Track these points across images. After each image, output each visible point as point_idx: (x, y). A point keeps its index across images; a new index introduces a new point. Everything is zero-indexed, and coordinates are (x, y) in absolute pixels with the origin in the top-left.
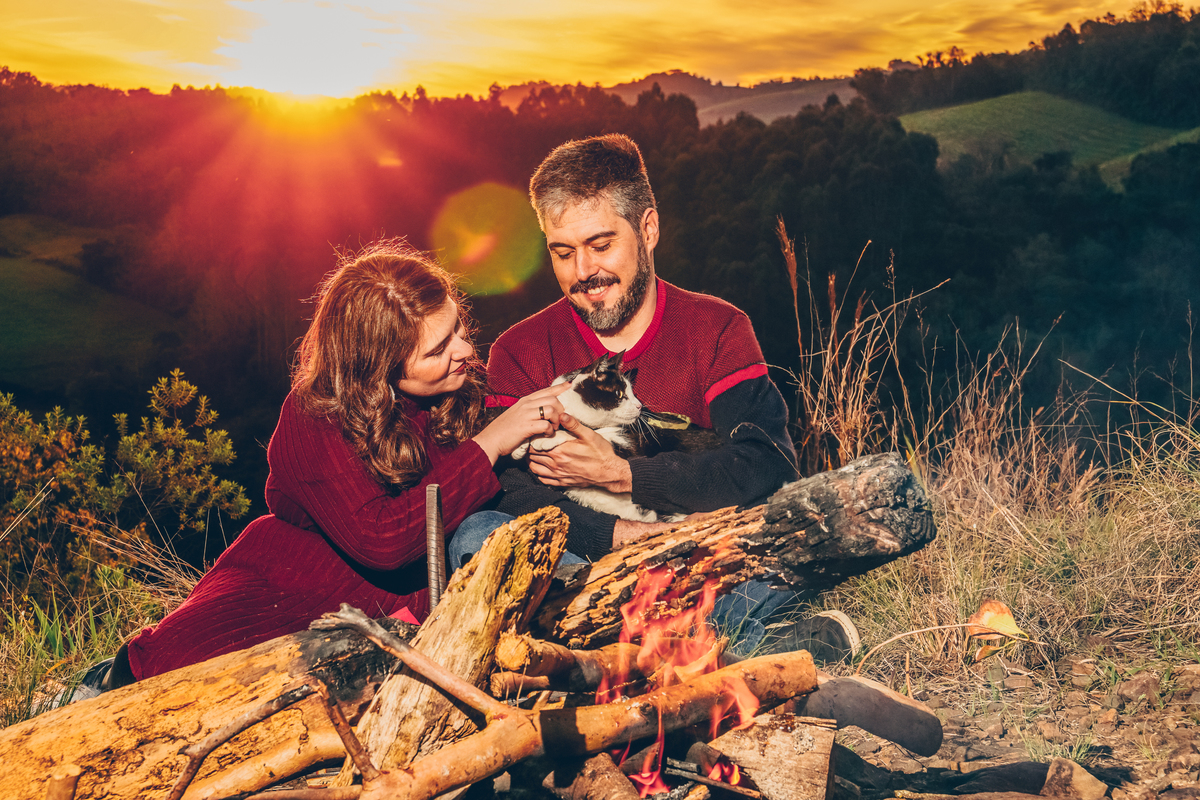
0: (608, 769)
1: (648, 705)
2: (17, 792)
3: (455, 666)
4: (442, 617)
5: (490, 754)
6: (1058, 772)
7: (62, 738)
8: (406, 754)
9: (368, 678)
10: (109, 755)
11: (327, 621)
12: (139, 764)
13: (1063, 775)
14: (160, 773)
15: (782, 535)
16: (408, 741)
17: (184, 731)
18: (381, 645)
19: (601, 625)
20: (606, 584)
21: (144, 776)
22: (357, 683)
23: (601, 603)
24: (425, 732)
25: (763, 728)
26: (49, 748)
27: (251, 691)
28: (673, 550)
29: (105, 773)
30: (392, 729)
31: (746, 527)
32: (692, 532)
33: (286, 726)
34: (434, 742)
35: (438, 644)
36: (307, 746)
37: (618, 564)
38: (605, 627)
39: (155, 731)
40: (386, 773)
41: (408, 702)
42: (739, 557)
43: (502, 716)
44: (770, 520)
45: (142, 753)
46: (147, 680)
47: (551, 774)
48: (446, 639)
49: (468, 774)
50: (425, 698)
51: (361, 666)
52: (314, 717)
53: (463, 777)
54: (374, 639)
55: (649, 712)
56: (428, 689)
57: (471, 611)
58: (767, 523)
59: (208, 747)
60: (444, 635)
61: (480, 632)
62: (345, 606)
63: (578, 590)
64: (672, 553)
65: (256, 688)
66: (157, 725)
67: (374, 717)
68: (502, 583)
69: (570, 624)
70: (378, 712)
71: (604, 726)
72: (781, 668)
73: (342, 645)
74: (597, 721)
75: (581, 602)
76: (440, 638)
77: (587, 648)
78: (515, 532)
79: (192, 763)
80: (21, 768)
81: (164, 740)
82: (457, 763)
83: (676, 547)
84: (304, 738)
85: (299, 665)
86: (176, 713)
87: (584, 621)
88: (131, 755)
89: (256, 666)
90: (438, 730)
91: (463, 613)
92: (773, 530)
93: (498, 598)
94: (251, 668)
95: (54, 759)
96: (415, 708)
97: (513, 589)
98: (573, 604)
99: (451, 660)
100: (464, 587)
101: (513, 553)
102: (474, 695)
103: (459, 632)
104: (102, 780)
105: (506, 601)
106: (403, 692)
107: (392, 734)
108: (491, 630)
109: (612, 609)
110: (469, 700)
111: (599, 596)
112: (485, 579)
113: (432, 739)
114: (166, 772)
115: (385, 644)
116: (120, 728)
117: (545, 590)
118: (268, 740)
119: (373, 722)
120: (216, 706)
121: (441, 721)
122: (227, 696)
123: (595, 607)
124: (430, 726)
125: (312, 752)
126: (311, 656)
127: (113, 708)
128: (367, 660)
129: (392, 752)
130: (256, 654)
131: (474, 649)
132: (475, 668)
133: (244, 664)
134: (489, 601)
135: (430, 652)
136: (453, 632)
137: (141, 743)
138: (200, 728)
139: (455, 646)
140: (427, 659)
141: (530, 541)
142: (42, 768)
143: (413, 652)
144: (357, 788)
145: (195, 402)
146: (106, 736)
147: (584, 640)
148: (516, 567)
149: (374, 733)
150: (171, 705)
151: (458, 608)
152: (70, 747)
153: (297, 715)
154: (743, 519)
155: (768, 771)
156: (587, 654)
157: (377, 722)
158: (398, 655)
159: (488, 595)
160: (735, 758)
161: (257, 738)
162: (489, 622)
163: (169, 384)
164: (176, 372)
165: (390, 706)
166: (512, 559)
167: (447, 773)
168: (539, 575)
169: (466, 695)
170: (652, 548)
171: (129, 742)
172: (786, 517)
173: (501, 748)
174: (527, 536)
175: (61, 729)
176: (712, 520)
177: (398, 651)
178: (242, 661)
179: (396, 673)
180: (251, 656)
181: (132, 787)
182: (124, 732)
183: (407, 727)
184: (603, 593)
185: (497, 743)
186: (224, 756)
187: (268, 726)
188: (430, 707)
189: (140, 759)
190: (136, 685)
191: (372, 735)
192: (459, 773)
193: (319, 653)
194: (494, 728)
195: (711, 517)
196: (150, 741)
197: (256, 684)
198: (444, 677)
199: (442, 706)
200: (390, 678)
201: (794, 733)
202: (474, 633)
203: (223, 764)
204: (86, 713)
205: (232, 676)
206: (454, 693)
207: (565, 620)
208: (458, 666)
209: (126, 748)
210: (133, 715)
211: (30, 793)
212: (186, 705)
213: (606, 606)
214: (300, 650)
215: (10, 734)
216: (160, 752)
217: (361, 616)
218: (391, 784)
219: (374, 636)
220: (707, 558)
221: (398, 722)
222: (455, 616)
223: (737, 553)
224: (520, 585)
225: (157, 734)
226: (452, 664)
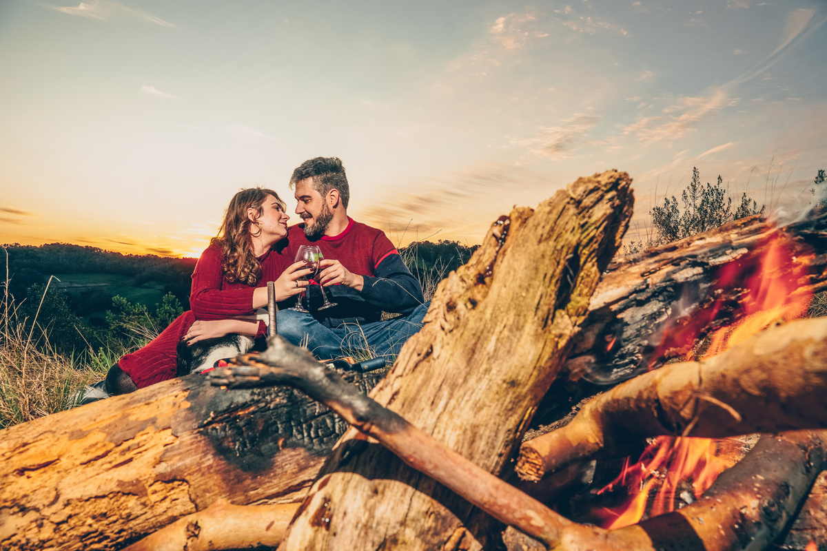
3: (476, 444)
9: (281, 442)
17: (38, 500)
22: (265, 447)
27: (123, 453)
35: (442, 404)
39: (4, 497)
48: (457, 394)
51: (271, 424)
52: (205, 490)
57: (507, 343)
60: (454, 386)
65: (129, 448)
67: (320, 536)
70: (328, 526)
73: (244, 397)
76: (445, 393)
81: (12, 511)
84: (193, 525)
85: (187, 419)
86: (32, 474)
89: (132, 418)
91: (490, 346)
94: (125, 421)
96: (403, 523)
99: (469, 434)
103: (484, 384)
105: (566, 325)
120: (80, 469)
122: (94, 456)
126: (201, 409)
130: (134, 402)
131: (510, 411)
133: (119, 414)
134: (545, 325)
135: (425, 418)
136: (472, 381)
138: (57, 497)
139: (478, 408)
150: (28, 463)
153: (182, 487)
161: (129, 515)
162: (542, 363)
165: (351, 517)
178: (117, 410)
187: (143, 500)
193: (213, 404)
197: (130, 443)
202: (513, 384)
203: (86, 544)
205: (102, 430)
212: (46, 464)
214: (187, 399)
222: (473, 351)
225: (5, 501)
226: (473, 442)
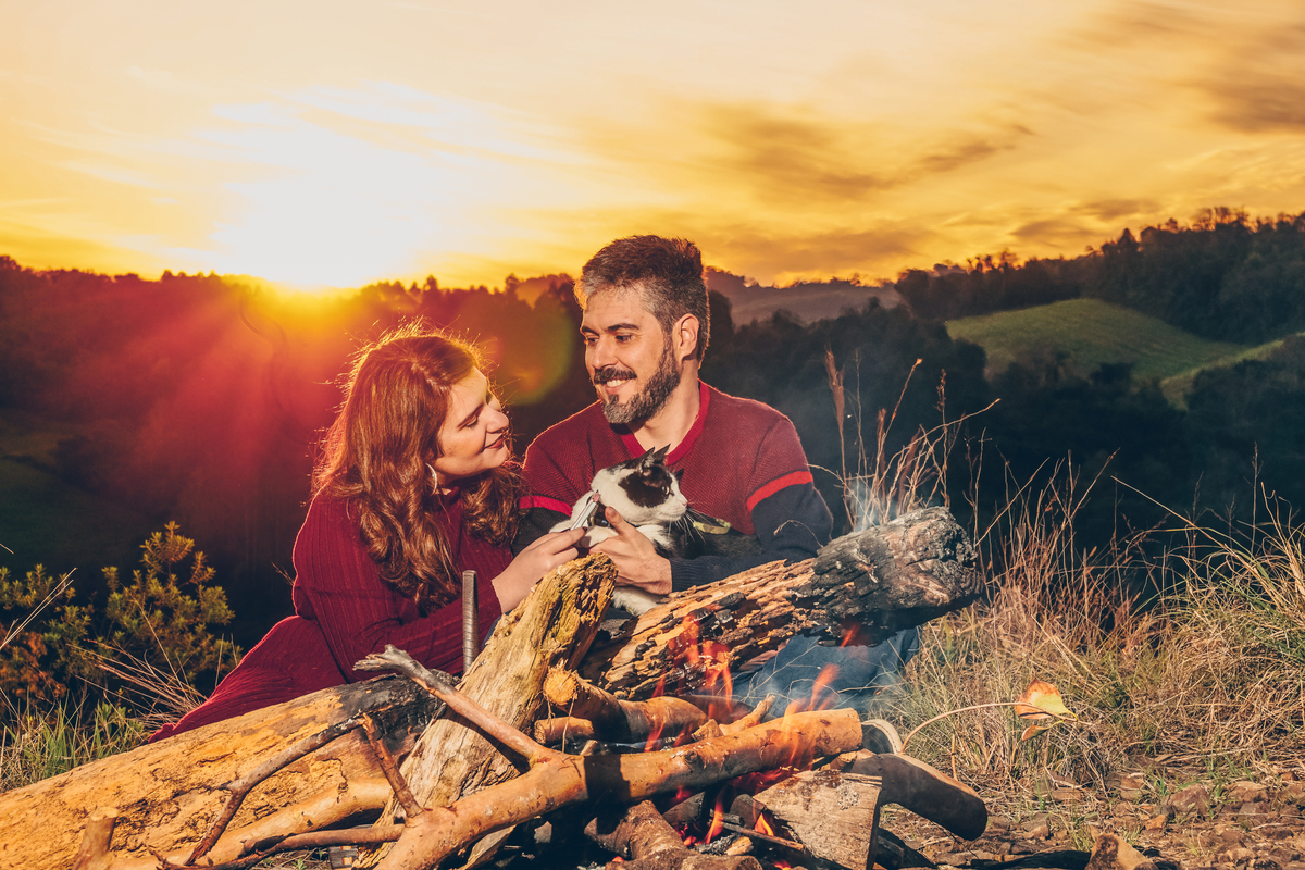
0: (651, 815)
1: (693, 753)
2: (49, 843)
3: (499, 710)
4: (487, 661)
5: (533, 796)
6: (1103, 848)
7: (96, 789)
8: (448, 798)
9: (409, 729)
10: (144, 805)
11: (372, 662)
12: (174, 815)
13: (1108, 850)
14: (195, 824)
15: (832, 586)
16: (451, 785)
17: (221, 782)
18: (426, 688)
19: (646, 677)
20: (652, 636)
21: (179, 827)
22: (398, 733)
23: (647, 655)
24: (467, 776)
25: (808, 783)
26: (83, 799)
28: (721, 602)
29: (139, 824)
30: (434, 772)
31: (795, 579)
32: (740, 584)
33: (325, 777)
34: (476, 787)
35: (483, 688)
36: (346, 795)
37: (665, 615)
38: (650, 680)
39: (191, 782)
40: (429, 810)
41: (451, 746)
42: (787, 610)
43: (546, 760)
44: (820, 571)
45: (177, 804)
46: (183, 734)
47: (594, 821)
48: (490, 682)
49: (511, 814)
50: (468, 743)
51: (402, 717)
52: (353, 768)
53: (506, 817)
54: (418, 681)
55: (695, 761)
56: (472, 733)
57: (517, 656)
58: (816, 574)
59: (251, 782)
60: (489, 679)
61: (526, 676)
62: (390, 648)
63: (624, 640)
64: (720, 604)
65: (295, 739)
66: (194, 776)
67: (416, 762)
68: (549, 628)
69: (615, 676)
70: (421, 756)
71: (648, 773)
72: (827, 723)
73: (383, 696)
74: (642, 768)
75: (627, 653)
76: (485, 682)
77: (632, 700)
78: (564, 576)
79: (234, 798)
80: (53, 819)
81: (200, 791)
82: (500, 803)
83: (724, 599)
84: (343, 787)
85: (339, 715)
86: (213, 765)
87: (629, 673)
88: (166, 806)
89: (295, 717)
90: (481, 774)
91: (508, 657)
92: (822, 582)
93: (545, 643)
94: (290, 720)
95: (88, 810)
96: (458, 751)
97: (559, 635)
98: (618, 655)
99: (496, 704)
100: (509, 633)
101: (561, 597)
102: (518, 738)
103: (505, 676)
104: (136, 831)
105: (553, 646)
106: (447, 736)
107: (435, 777)
108: (536, 675)
109: (658, 661)
110: (513, 744)
111: (646, 648)
112: (532, 623)
113: (474, 784)
114: (201, 824)
115: (429, 686)
116: (156, 779)
117: (591, 638)
118: (306, 791)
119: (415, 767)
120: (254, 757)
121: (484, 766)
122: (265, 747)
123: (641, 659)
124: (472, 771)
125: (350, 801)
126: (351, 706)
127: (149, 759)
128: (408, 711)
129: (434, 796)
130: (296, 706)
131: (519, 693)
132: (519, 713)
133: (284, 715)
134: (536, 646)
135: (475, 696)
136: (498, 676)
137: (177, 794)
139: (500, 690)
140: (470, 701)
141: (579, 585)
142: (76, 818)
143: (457, 694)
144: (399, 827)
145: (190, 559)
146: (142, 787)
147: (629, 693)
148: (564, 612)
149: (415, 777)
150: (208, 756)
151: (504, 652)
152: (105, 798)
153: (335, 766)
154: (791, 572)
155: (811, 825)
156: (632, 704)
157: (419, 765)
158: (442, 697)
159: (534, 639)
160: (778, 811)
161: (294, 790)
162: (535, 666)
163: (164, 539)
164: (172, 525)
165: (433, 750)
166: (559, 604)
167: (490, 813)
168: (586, 621)
169: (510, 739)
170: (700, 600)
171: (164, 794)
172: (835, 567)
173: (544, 791)
174: (576, 580)
175: (95, 781)
176: (761, 574)
177: (443, 693)
178: (281, 712)
179: (439, 718)
180: (290, 707)
181: (166, 838)
182: (159, 783)
183: (452, 771)
184: (649, 644)
185: (541, 785)
186: (261, 808)
187: (306, 777)
188: (473, 752)
189: (175, 810)
190: (172, 738)
191: (414, 779)
192: (502, 813)
193: (360, 704)
194: (537, 771)
195: (760, 571)
196: (186, 792)
197: (295, 735)
198: (489, 720)
199: (486, 750)
200: (434, 723)
201: (838, 788)
202: (520, 678)
203: (259, 816)
204: (121, 765)
205: (271, 727)
206: (498, 736)
207: (610, 671)
208: (502, 711)
209: (162, 799)
210: (169, 766)
211: (62, 844)
212: (223, 757)
213: (652, 658)
214: (340, 701)
215: (42, 786)
216: (196, 803)
217: (406, 658)
218: (434, 821)
219: (419, 677)
220: (754, 612)
221: (441, 766)
222: (501, 660)
223: (785, 606)
224: (567, 630)
225: (193, 785)
226: (497, 709)
